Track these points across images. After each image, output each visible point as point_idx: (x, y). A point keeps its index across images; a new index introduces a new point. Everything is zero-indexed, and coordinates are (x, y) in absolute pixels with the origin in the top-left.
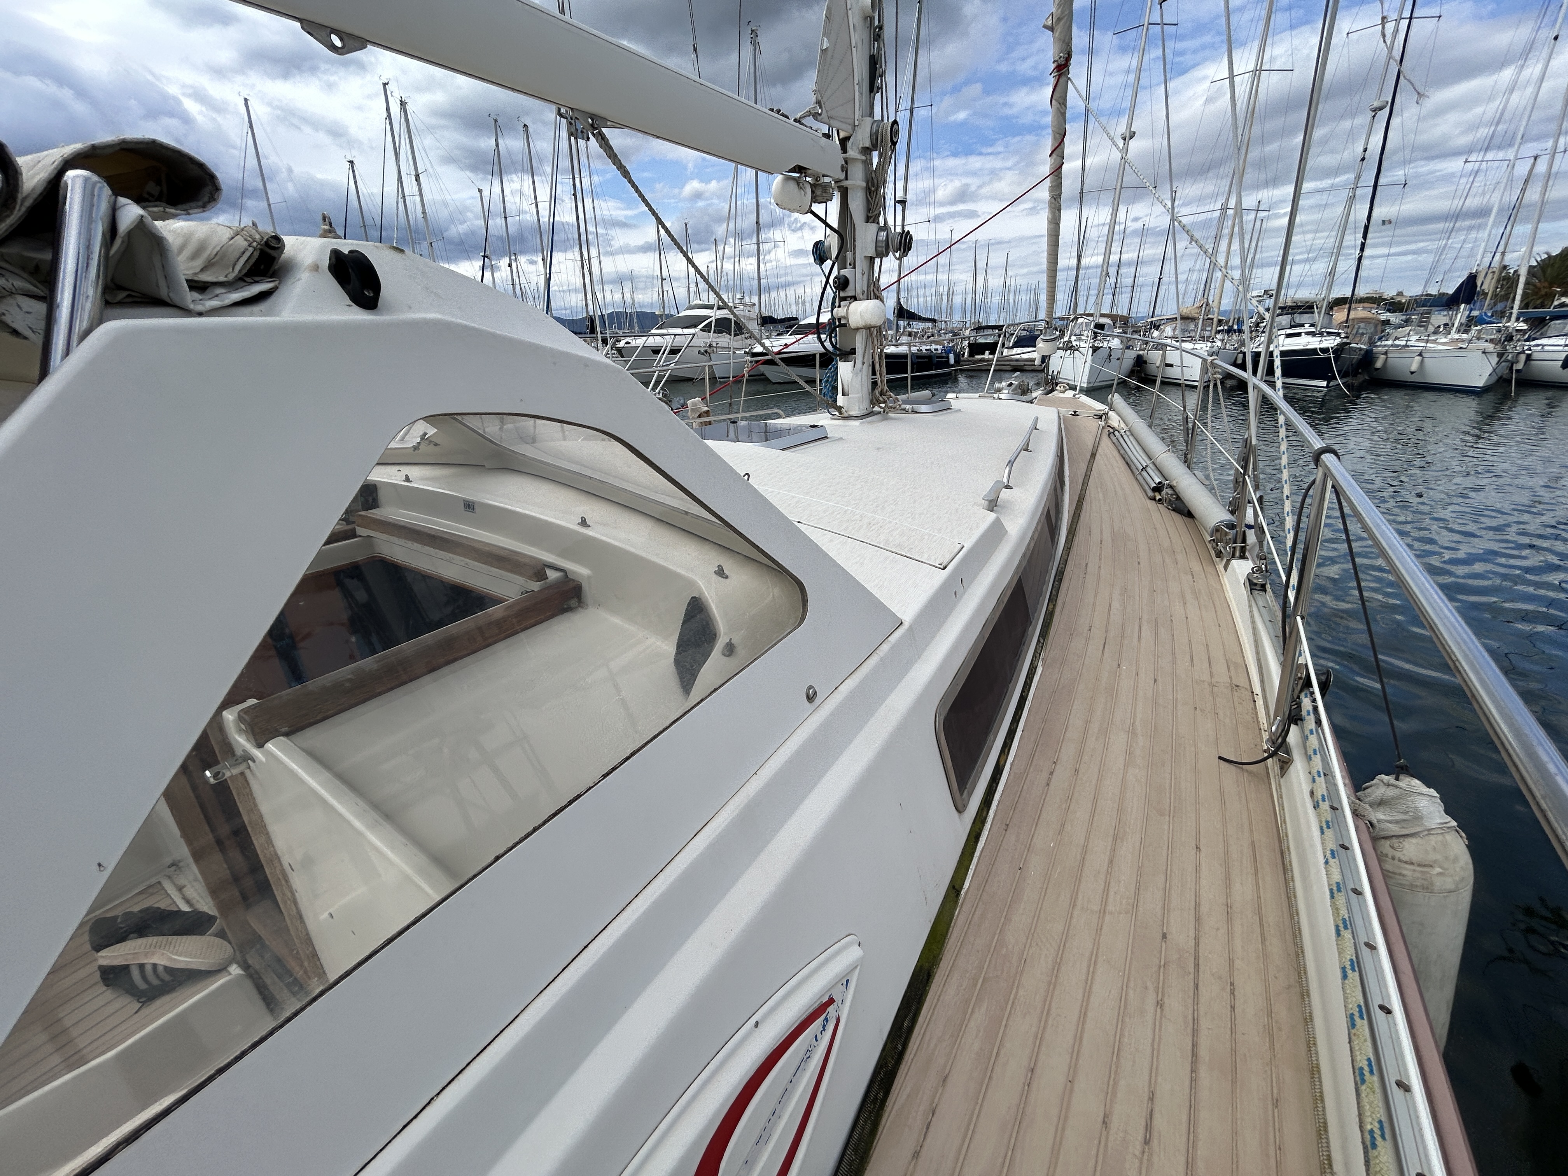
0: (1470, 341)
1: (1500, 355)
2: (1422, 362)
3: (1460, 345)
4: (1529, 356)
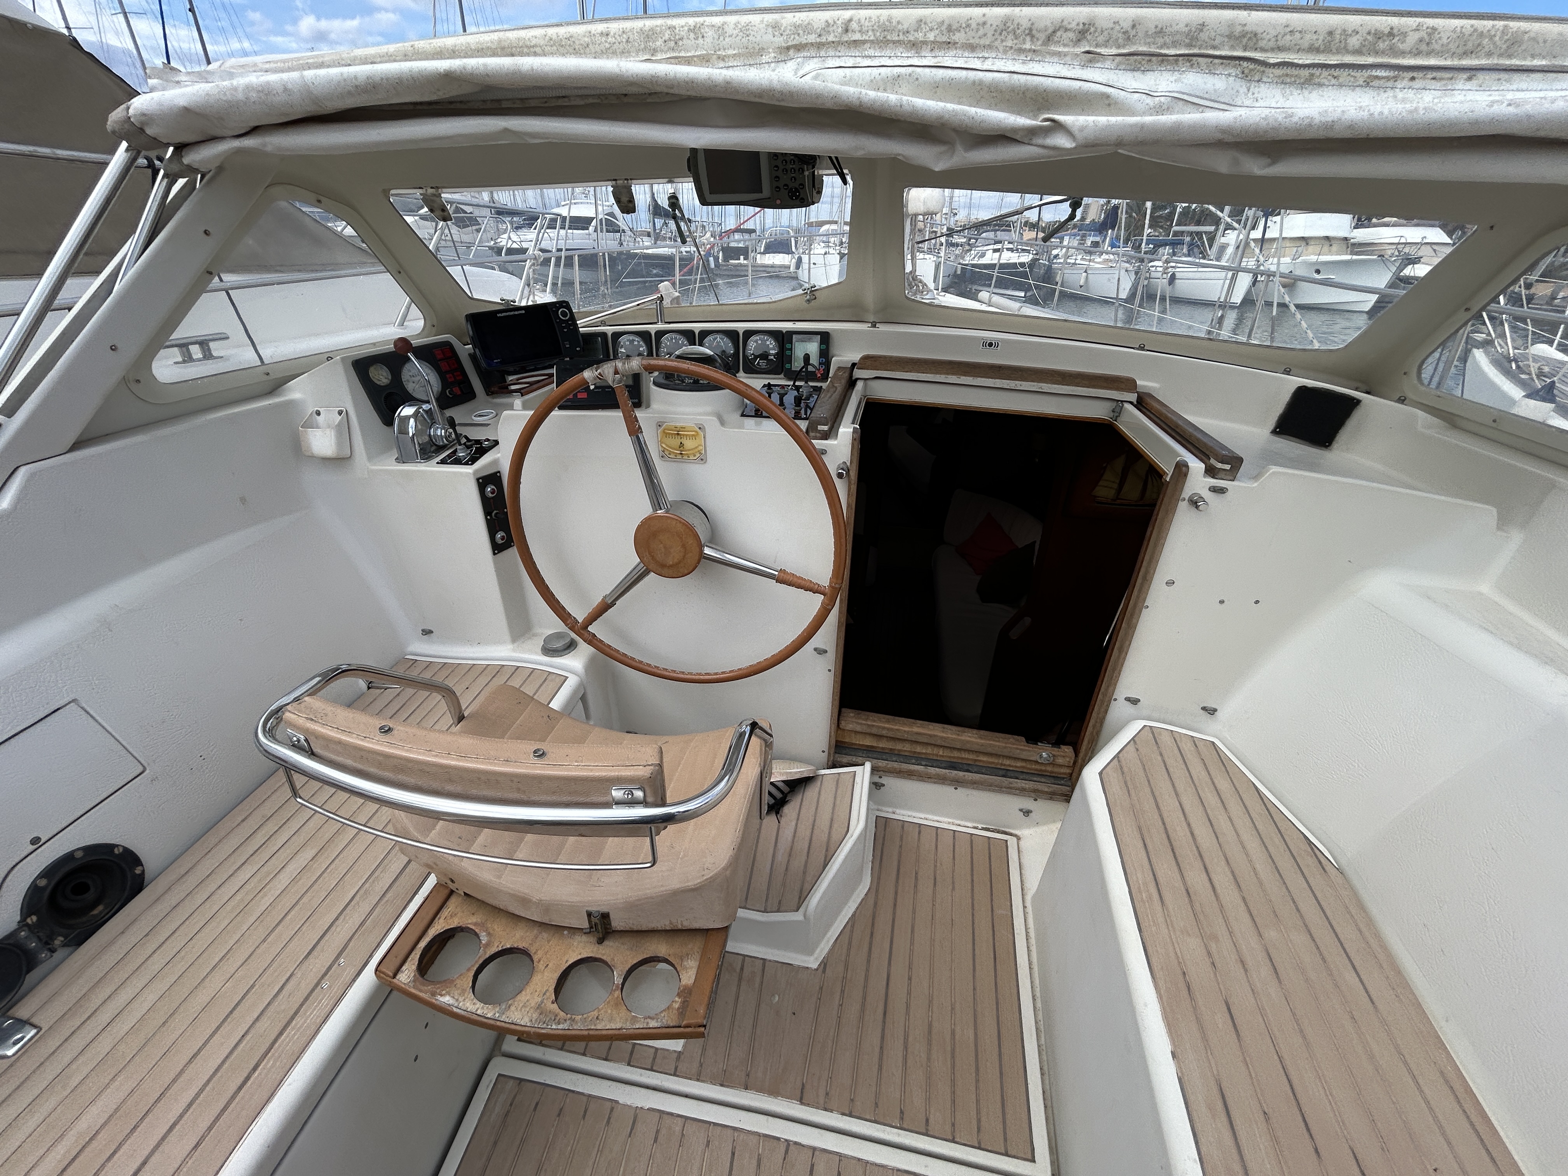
0: (1116, 262)
1: (1136, 274)
2: (1087, 277)
3: (1110, 264)
4: (1150, 274)
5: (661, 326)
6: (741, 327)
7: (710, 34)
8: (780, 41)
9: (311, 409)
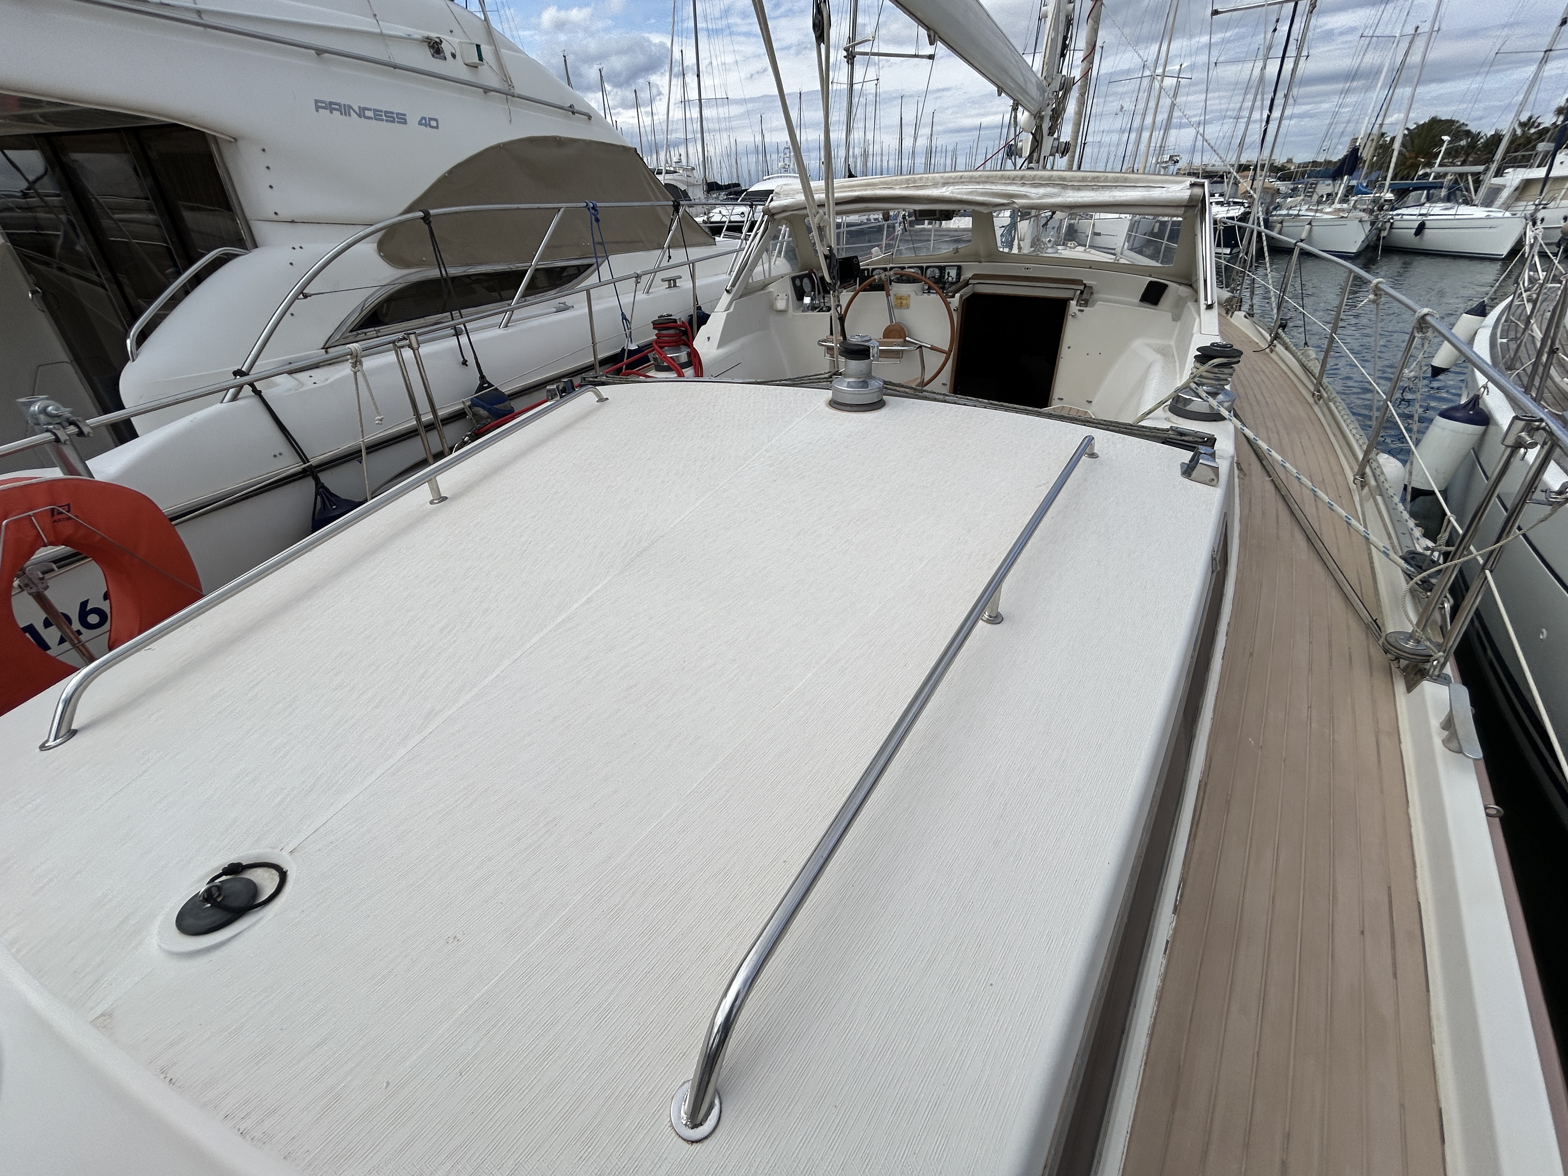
0: (1349, 211)
1: (1373, 224)
2: (1310, 231)
3: (1342, 214)
4: (1392, 224)
5: (891, 265)
6: (925, 265)
7: (924, 179)
8: (943, 181)
9: (775, 294)
